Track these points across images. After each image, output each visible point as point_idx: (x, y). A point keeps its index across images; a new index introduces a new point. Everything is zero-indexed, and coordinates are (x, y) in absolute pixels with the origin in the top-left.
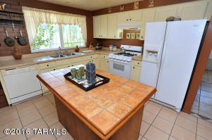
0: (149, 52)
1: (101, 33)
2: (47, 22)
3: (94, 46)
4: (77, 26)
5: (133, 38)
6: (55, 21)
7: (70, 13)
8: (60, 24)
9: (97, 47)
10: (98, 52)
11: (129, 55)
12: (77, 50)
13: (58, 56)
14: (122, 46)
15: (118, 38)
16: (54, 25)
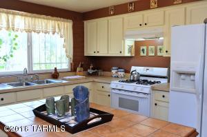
0: (181, 74)
1: (97, 47)
2: (8, 28)
3: (85, 70)
4: (57, 36)
5: (151, 54)
6: (22, 26)
7: (47, 15)
8: (29, 31)
9: (90, 71)
10: (91, 79)
11: (145, 82)
12: (55, 75)
13: (21, 85)
14: (133, 68)
15: (127, 54)
16: (18, 33)
